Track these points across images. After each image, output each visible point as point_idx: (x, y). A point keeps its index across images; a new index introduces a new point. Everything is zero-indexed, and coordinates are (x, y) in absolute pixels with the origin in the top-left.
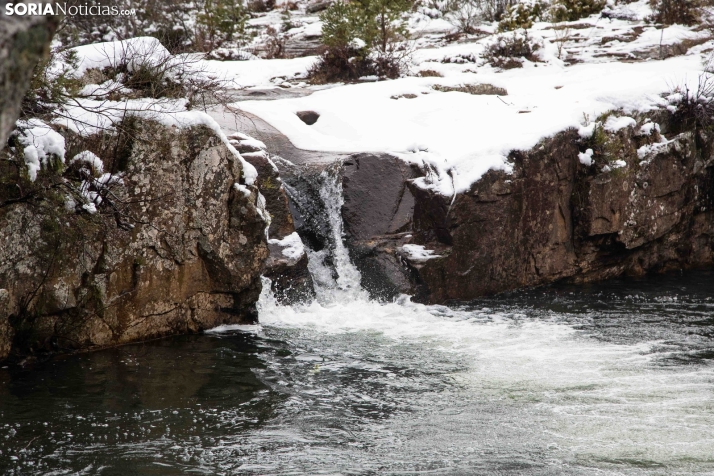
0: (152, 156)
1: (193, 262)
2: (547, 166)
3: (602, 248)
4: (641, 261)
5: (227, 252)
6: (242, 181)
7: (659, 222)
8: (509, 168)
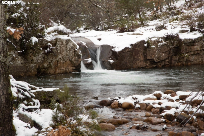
1: (68, 61)
2: (138, 47)
3: (151, 62)
4: (160, 64)
5: (74, 60)
6: (76, 48)
7: (163, 57)
8: (130, 47)
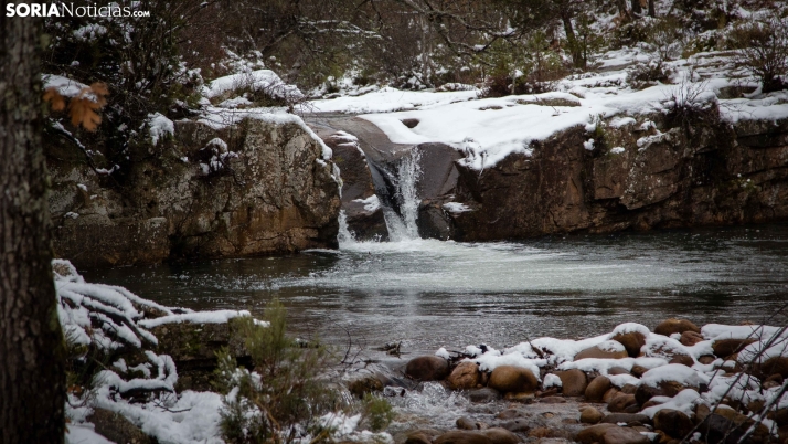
0: (259, 141)
1: (290, 207)
2: (560, 151)
5: (313, 202)
6: (322, 158)
7: (657, 191)
8: (529, 152)
